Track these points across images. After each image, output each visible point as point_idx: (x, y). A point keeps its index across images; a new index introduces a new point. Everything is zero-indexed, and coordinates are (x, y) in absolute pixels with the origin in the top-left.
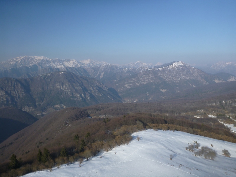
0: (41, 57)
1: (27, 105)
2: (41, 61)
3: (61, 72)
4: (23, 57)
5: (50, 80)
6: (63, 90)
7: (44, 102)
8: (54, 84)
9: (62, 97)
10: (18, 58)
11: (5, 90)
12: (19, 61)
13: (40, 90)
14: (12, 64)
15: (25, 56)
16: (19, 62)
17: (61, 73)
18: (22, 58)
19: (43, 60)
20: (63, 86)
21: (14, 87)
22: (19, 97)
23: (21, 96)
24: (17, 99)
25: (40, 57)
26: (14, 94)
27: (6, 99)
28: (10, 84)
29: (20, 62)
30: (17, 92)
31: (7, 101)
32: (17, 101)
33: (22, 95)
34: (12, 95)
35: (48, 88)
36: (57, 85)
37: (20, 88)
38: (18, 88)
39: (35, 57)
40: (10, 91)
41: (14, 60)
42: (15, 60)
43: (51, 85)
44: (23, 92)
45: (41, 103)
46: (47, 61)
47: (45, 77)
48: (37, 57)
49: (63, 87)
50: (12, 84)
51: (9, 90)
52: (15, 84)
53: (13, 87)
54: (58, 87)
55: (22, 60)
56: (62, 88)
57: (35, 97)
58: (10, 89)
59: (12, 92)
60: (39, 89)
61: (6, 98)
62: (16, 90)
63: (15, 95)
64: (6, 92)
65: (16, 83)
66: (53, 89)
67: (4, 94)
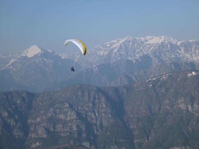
0: (160, 38)
1: (116, 144)
2: (159, 47)
3: (191, 73)
4: (124, 40)
5: (166, 91)
6: (193, 114)
7: (150, 138)
8: (174, 100)
9: (190, 129)
10: (114, 41)
11: (76, 109)
12: (115, 48)
13: (144, 111)
14: (103, 55)
15: (127, 38)
16: (116, 50)
17: (190, 75)
18: (121, 42)
19: (162, 45)
20: (192, 105)
21: (94, 104)
22: (101, 126)
23: (105, 123)
24: (97, 130)
25: (158, 38)
26: (92, 119)
27: (76, 128)
28: (86, 99)
29: (118, 50)
30: (99, 114)
31: (80, 133)
32: (98, 134)
33: (108, 121)
34: (89, 120)
35: (160, 108)
36: (180, 101)
37: (104, 106)
38: (100, 106)
39: (148, 38)
40: (86, 112)
41: (106, 47)
42: (108, 48)
43: (167, 102)
44: (110, 116)
45: (145, 140)
46: (172, 45)
47: (155, 84)
48: (152, 39)
49: (193, 107)
50: (89, 98)
51: (84, 110)
52: (95, 98)
53: (91, 104)
54: (182, 106)
55: (121, 47)
56: (190, 109)
57: (132, 127)
58: (85, 108)
59: (89, 114)
60: (142, 109)
61: (78, 126)
62: (96, 110)
63: (94, 122)
64: (79, 114)
65: (96, 96)
66: (171, 111)
67: (75, 117)
